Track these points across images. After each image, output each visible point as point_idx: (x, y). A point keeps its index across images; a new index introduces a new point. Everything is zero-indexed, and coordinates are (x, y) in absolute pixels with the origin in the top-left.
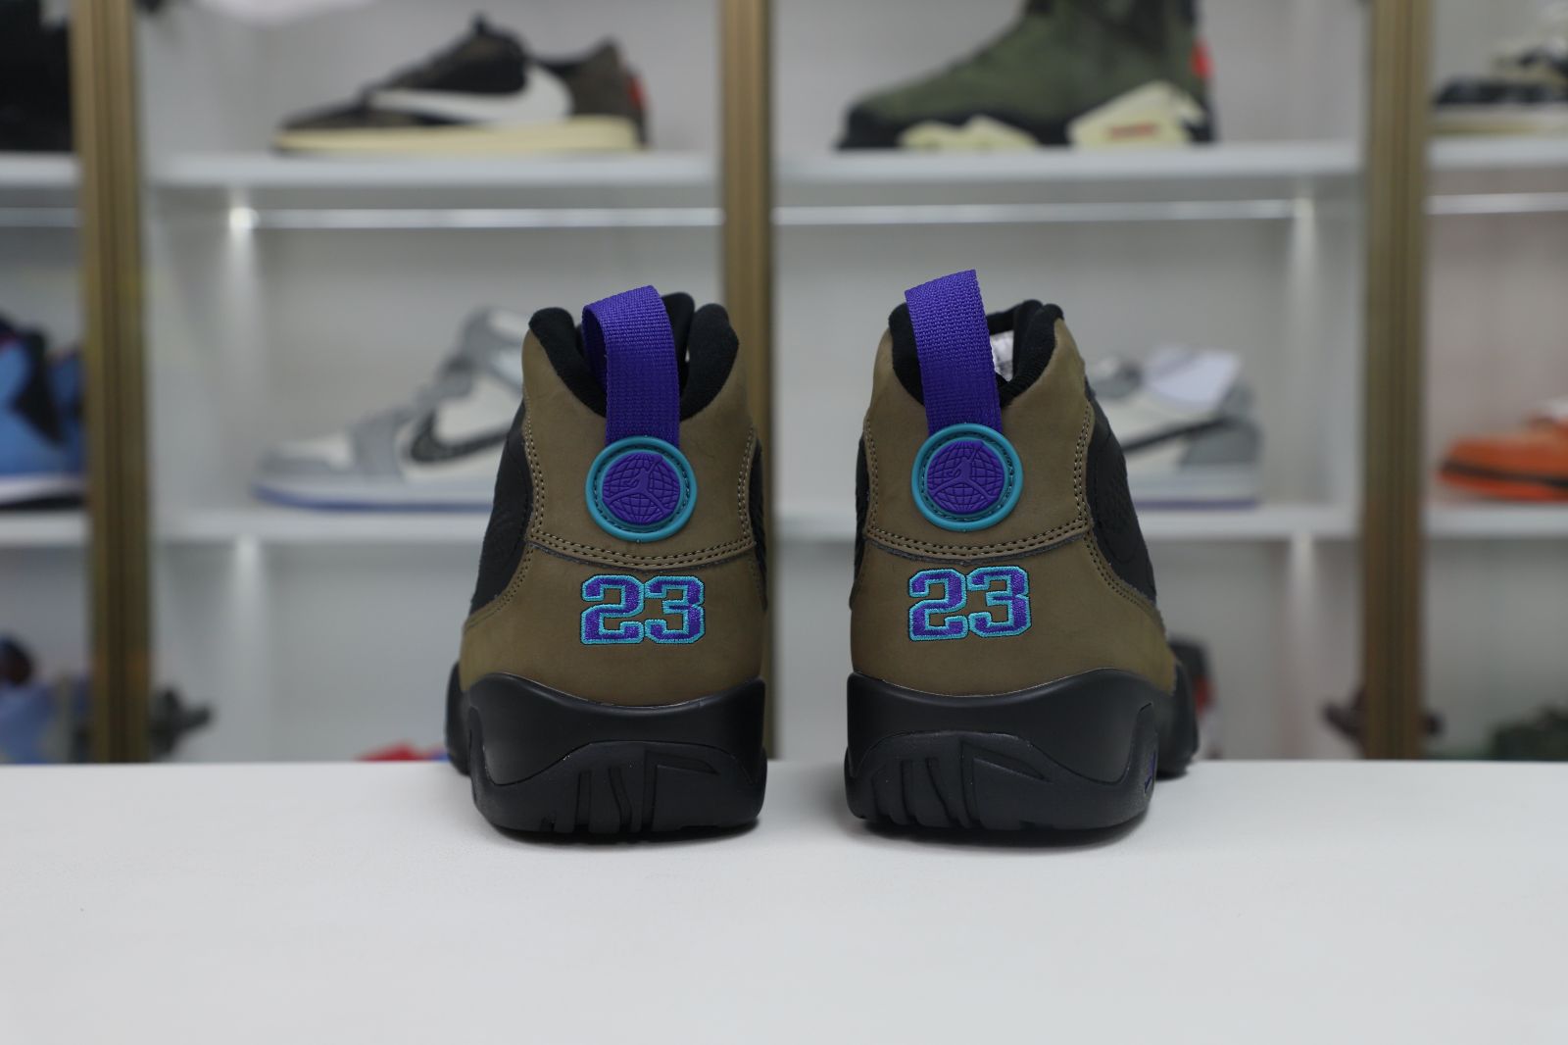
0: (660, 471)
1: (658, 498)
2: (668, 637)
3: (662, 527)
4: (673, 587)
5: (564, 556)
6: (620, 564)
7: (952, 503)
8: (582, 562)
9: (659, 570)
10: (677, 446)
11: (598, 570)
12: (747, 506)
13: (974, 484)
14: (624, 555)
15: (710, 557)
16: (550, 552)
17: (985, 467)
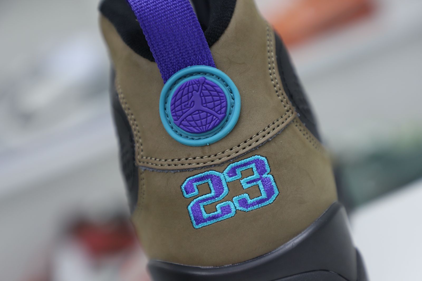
0: (207, 89)
1: (211, 109)
2: (253, 204)
3: (222, 128)
4: (244, 168)
5: (163, 170)
6: (201, 165)
7: (194, 127)
8: (175, 171)
9: (229, 160)
10: (214, 66)
11: (188, 174)
12: (282, 88)
13: (206, 109)
14: (202, 158)
15: (264, 136)
16: (153, 170)
17: (211, 95)
